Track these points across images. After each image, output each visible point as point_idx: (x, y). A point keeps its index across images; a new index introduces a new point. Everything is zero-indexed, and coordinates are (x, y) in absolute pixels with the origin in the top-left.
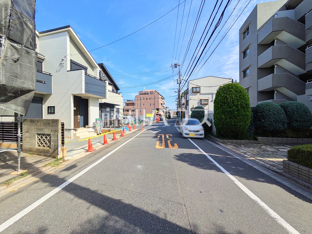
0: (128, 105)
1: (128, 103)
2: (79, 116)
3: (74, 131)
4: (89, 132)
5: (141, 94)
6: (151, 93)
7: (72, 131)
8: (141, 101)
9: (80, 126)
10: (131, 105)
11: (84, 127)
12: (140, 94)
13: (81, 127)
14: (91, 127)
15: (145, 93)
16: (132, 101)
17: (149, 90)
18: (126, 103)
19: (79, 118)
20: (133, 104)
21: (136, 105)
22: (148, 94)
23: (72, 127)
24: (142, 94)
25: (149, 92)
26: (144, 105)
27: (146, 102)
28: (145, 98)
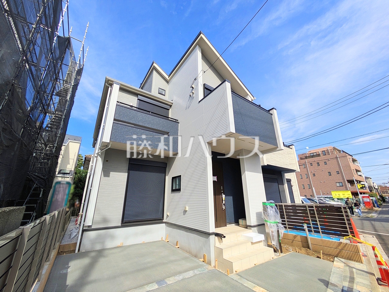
2: (224, 196)
3: (216, 238)
5: (304, 158)
6: (325, 153)
7: (212, 237)
8: (307, 169)
9: (227, 221)
11: (237, 223)
12: (301, 159)
13: (230, 223)
14: (252, 225)
15: (311, 155)
17: (319, 150)
19: (224, 200)
21: (299, 177)
22: (318, 155)
23: (212, 227)
24: (306, 157)
25: (320, 153)
26: (314, 175)
27: (317, 171)
28: (315, 164)
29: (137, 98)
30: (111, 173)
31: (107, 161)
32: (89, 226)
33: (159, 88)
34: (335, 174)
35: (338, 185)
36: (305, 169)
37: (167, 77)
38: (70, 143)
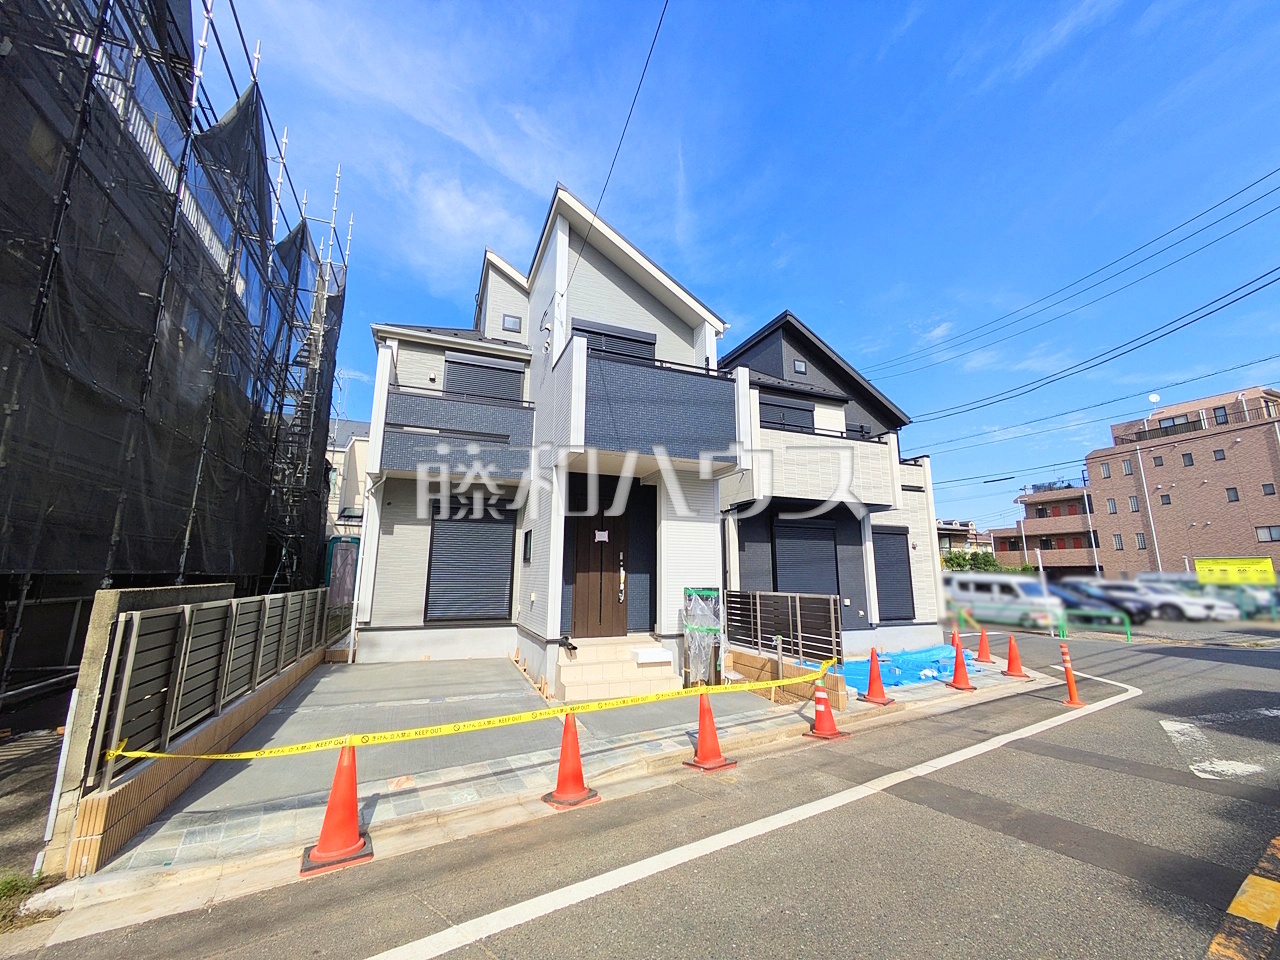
0: (1042, 514)
1: (1042, 503)
2: (623, 573)
3: (562, 649)
4: (641, 665)
5: (1134, 437)
6: (1221, 415)
7: (553, 649)
8: (1139, 479)
9: (629, 626)
10: (1064, 508)
12: (1118, 440)
13: (637, 630)
14: (663, 633)
15: (1165, 424)
16: (1069, 486)
17: (1199, 404)
18: (1028, 506)
19: (622, 582)
20: (1076, 504)
21: (1102, 507)
22: (1195, 425)
23: (553, 631)
24: (1141, 436)
25: (1203, 415)
26: (1166, 500)
27: (1182, 484)
28: (1173, 459)
29: (443, 358)
30: (395, 526)
31: (389, 504)
32: (366, 623)
33: (505, 315)
34: (1256, 494)
35: (1263, 535)
36: (1131, 480)
37: (523, 281)
38: (357, 443)
